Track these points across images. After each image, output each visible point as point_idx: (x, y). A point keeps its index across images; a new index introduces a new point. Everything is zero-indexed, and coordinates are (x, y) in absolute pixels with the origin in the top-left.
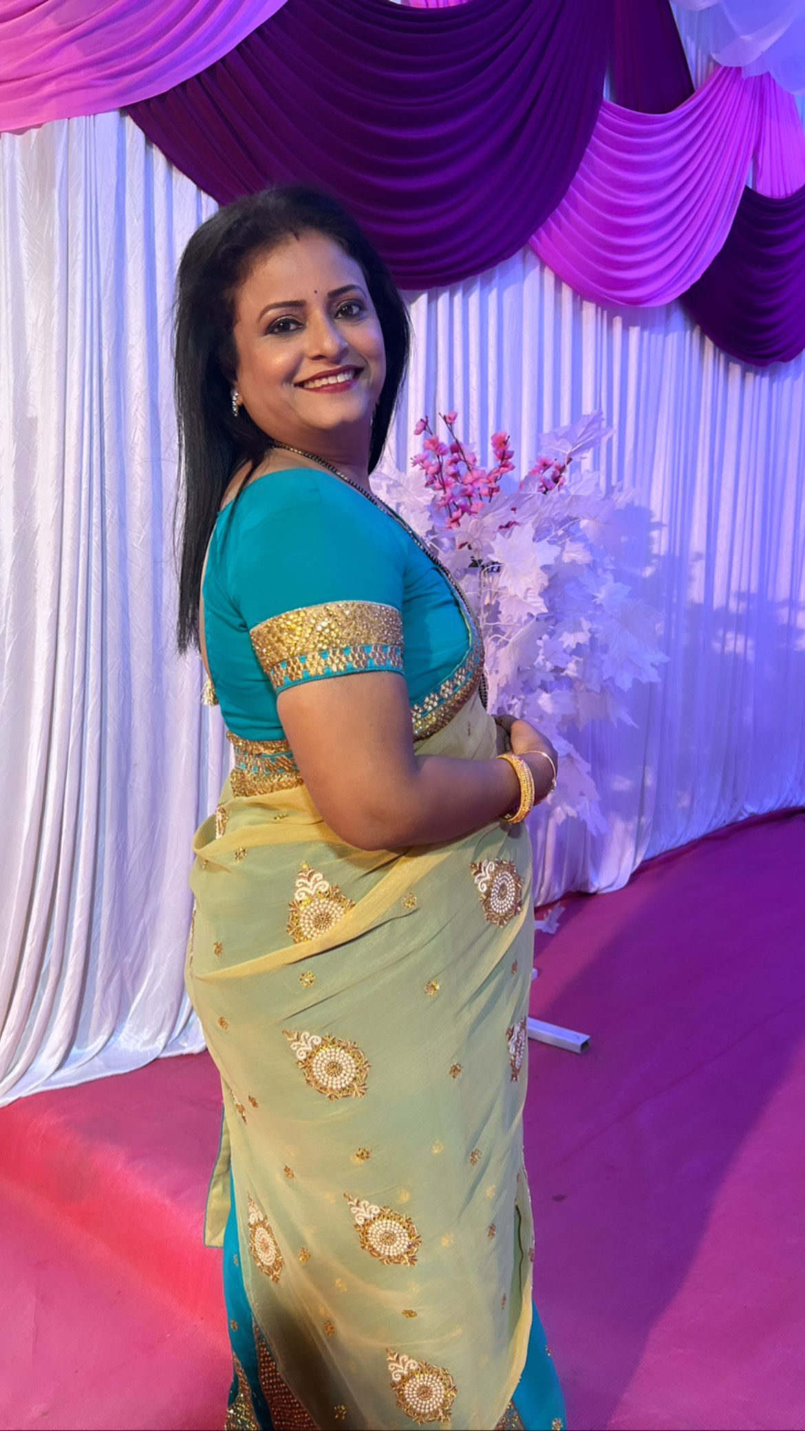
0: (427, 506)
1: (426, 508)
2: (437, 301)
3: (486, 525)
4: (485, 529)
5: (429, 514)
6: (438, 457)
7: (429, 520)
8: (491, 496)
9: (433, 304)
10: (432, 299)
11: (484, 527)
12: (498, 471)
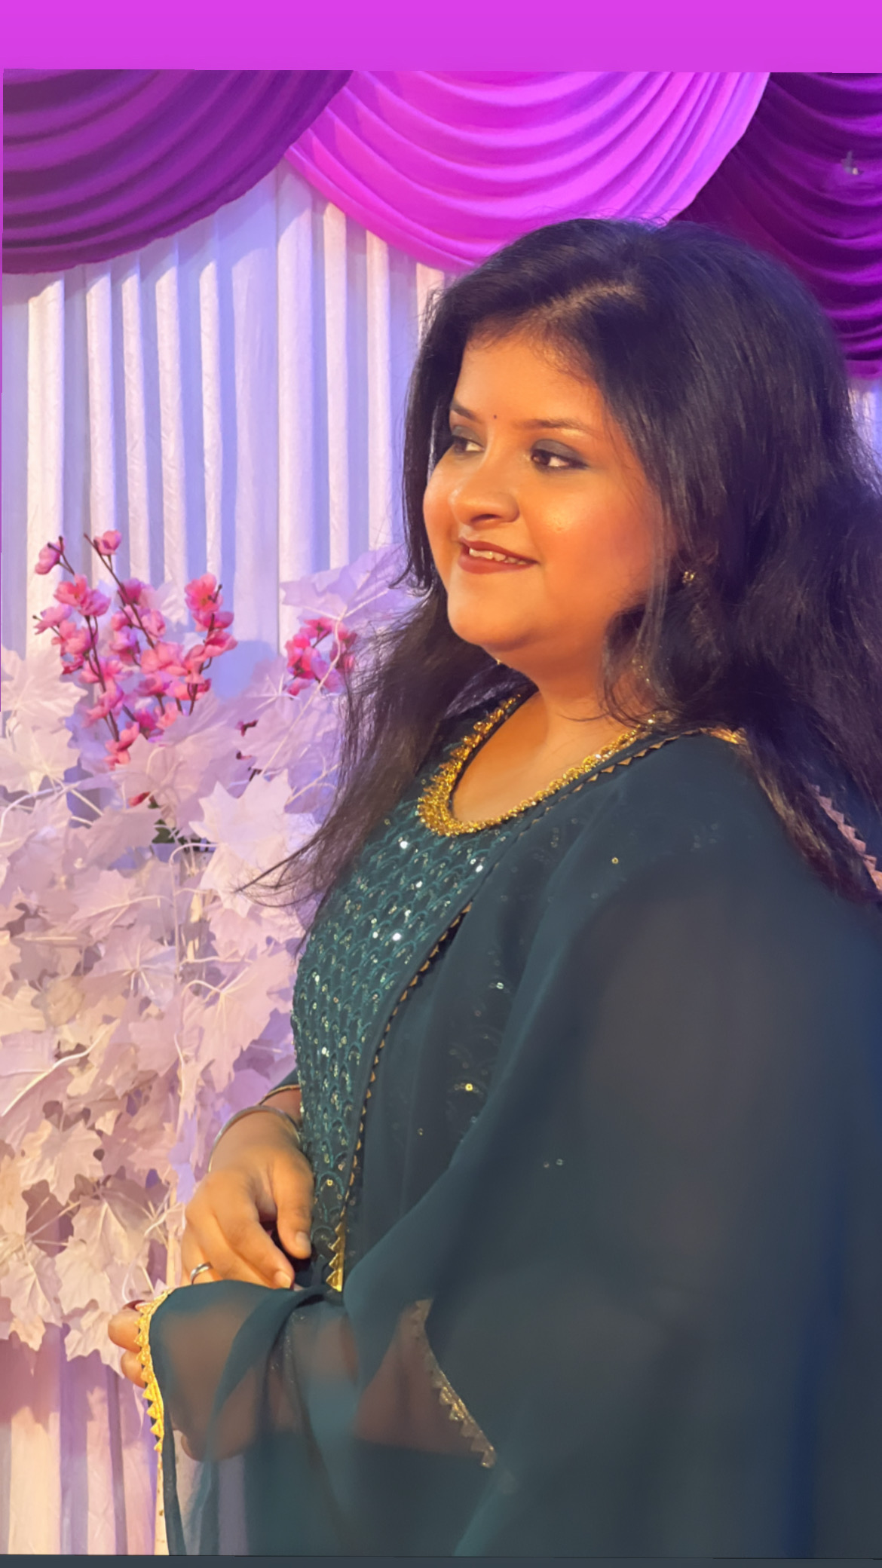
0: (66, 719)
1: (64, 722)
2: (85, 293)
3: (181, 759)
4: (180, 768)
5: (70, 734)
6: (88, 619)
7: (69, 745)
8: (193, 699)
9: (77, 298)
10: (73, 294)
11: (180, 764)
12: (203, 653)
